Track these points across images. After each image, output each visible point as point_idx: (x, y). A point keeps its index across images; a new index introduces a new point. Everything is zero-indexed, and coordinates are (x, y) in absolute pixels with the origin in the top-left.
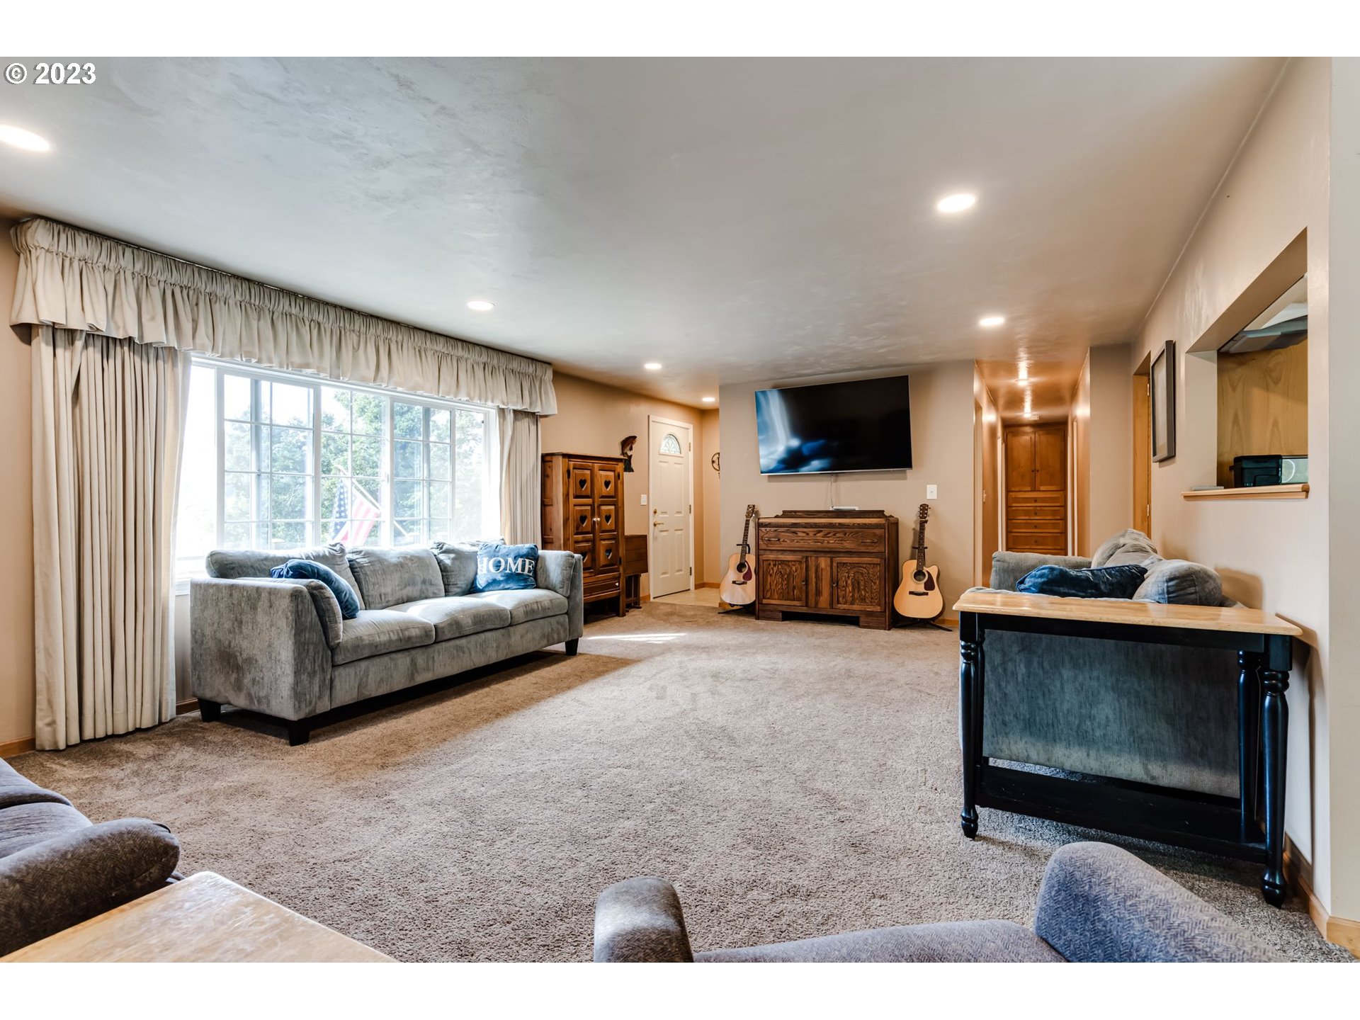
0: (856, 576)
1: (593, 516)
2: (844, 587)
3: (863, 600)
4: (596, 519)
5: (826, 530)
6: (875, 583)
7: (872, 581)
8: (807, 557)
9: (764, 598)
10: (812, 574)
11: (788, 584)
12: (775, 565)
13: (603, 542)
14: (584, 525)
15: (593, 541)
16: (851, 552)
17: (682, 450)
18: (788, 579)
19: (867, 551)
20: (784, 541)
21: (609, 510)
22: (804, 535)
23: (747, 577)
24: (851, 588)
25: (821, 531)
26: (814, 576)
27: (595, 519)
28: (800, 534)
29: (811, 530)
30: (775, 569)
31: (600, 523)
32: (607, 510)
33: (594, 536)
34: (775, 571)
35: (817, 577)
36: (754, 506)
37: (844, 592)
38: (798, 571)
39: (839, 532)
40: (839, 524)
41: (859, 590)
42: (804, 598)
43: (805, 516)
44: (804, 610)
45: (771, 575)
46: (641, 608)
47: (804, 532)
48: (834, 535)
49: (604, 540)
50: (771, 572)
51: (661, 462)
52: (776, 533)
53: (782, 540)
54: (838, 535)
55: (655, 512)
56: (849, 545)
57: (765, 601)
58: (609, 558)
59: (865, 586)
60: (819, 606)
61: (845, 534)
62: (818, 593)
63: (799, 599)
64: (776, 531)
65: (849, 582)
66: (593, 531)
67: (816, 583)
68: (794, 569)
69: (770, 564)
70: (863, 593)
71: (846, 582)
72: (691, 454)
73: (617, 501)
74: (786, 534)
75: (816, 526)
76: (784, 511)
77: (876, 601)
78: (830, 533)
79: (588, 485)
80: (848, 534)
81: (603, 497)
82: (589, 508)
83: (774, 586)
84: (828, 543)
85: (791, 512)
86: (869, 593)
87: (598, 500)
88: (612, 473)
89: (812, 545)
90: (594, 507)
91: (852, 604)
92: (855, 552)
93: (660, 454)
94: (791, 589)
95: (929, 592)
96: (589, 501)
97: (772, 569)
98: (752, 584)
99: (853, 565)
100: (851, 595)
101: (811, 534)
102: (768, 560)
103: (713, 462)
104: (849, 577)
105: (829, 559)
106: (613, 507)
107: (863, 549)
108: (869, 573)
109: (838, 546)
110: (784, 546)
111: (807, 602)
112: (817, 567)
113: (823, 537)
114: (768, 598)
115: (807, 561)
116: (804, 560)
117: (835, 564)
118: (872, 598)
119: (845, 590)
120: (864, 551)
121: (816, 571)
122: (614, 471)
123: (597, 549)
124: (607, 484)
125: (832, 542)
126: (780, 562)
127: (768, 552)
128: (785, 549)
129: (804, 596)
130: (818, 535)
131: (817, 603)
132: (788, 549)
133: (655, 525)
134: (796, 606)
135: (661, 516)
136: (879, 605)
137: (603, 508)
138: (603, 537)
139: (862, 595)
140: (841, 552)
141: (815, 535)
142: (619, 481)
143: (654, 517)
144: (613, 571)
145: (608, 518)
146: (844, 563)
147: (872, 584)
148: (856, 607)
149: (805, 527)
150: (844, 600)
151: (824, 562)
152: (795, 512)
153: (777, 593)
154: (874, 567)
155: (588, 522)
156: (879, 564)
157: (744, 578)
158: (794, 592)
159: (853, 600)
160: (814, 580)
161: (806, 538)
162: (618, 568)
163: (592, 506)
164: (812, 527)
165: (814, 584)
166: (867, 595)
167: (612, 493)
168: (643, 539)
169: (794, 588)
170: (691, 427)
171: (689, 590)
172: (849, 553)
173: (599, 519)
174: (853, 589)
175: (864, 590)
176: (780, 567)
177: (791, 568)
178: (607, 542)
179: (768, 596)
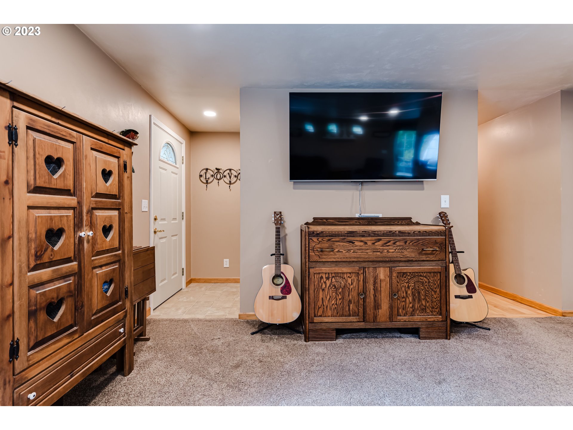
0: (417, 286)
1: (78, 226)
2: (404, 297)
3: (423, 310)
4: (86, 233)
5: (387, 239)
6: (435, 292)
7: (432, 290)
8: (364, 268)
9: (315, 316)
10: (370, 287)
11: (343, 298)
12: (328, 278)
13: (99, 271)
14: (56, 248)
15: (79, 274)
16: (412, 261)
17: (178, 162)
18: (343, 293)
19: (428, 259)
20: (339, 251)
21: (110, 217)
22: (362, 244)
23: (286, 290)
24: (411, 298)
25: (380, 240)
26: (372, 287)
27: (82, 234)
28: (357, 243)
29: (369, 238)
30: (328, 283)
31: (93, 241)
32: (107, 217)
33: (79, 265)
34: (328, 285)
35: (375, 290)
36: (281, 213)
37: (404, 303)
38: (354, 284)
39: (399, 241)
40: (400, 232)
41: (419, 300)
42: (361, 314)
43: (337, 223)
44: (362, 325)
45: (323, 290)
46: (148, 339)
47: (361, 241)
48: (394, 243)
49: (101, 266)
50: (324, 286)
51: (160, 168)
52: (329, 242)
53: (336, 250)
54: (398, 243)
55: (155, 219)
56: (410, 253)
57: (316, 320)
58: (108, 294)
59: (426, 295)
60: (378, 320)
61: (406, 242)
62: (377, 306)
63: (356, 314)
64: (329, 240)
65: (409, 292)
66: (78, 255)
67: (375, 296)
68: (350, 281)
69: (322, 277)
70: (424, 302)
71: (406, 293)
72: (184, 166)
73: (122, 204)
74: (342, 244)
75: (374, 234)
76: (314, 218)
77: (437, 310)
78: (390, 242)
79: (68, 167)
80: (408, 242)
81: (98, 195)
82: (70, 213)
83: (327, 302)
84: (388, 252)
85: (322, 219)
86: (430, 302)
87: (88, 202)
88: (115, 160)
89: (371, 254)
90: (81, 213)
91: (412, 315)
92: (416, 261)
93: (160, 160)
94: (346, 303)
95: (473, 295)
96: (71, 201)
97: (325, 283)
98: (294, 298)
99: (414, 274)
100: (411, 305)
101: (369, 243)
102: (319, 273)
103: (201, 176)
104: (408, 287)
105: (388, 270)
106: (116, 213)
107: (424, 258)
108: (429, 282)
109: (398, 255)
110: (337, 257)
111: (364, 317)
112: (376, 278)
113: (383, 246)
114: (321, 316)
115: (364, 272)
116: (362, 271)
117: (395, 275)
118: (433, 308)
119: (405, 301)
120: (425, 259)
121: (375, 283)
122: (118, 158)
123: (87, 284)
124: (106, 175)
125: (392, 252)
126: (334, 275)
127: (320, 265)
128: (340, 260)
129: (361, 310)
130: (376, 244)
131: (375, 317)
132: (344, 260)
133: (155, 232)
134: (354, 322)
135: (160, 223)
136: (441, 314)
137: (98, 213)
138: (97, 263)
139: (422, 304)
140: (400, 261)
141: (373, 244)
142: (126, 175)
143: (154, 224)
144: (115, 312)
145: (106, 230)
146: (404, 273)
147: (433, 293)
148: (417, 318)
149: (363, 236)
150: (404, 312)
151: (382, 273)
152: (327, 219)
153: (331, 309)
154: (434, 276)
155: (67, 238)
156: (440, 273)
157: (282, 291)
158: (349, 306)
159: (413, 311)
160: (372, 292)
161: (363, 248)
162: (124, 305)
163: (77, 210)
164: (369, 235)
165: (372, 297)
166: (428, 304)
167: (115, 191)
168: (150, 251)
169: (350, 302)
170: (184, 142)
171: (181, 289)
172: (409, 261)
173: (90, 233)
174: (414, 300)
175: (425, 299)
176: (333, 280)
177: (347, 281)
178: (105, 269)
179: (319, 314)
